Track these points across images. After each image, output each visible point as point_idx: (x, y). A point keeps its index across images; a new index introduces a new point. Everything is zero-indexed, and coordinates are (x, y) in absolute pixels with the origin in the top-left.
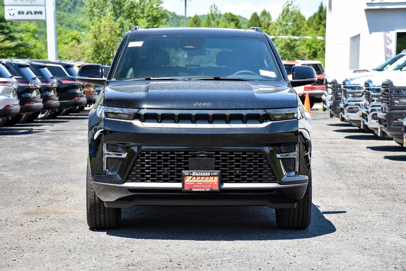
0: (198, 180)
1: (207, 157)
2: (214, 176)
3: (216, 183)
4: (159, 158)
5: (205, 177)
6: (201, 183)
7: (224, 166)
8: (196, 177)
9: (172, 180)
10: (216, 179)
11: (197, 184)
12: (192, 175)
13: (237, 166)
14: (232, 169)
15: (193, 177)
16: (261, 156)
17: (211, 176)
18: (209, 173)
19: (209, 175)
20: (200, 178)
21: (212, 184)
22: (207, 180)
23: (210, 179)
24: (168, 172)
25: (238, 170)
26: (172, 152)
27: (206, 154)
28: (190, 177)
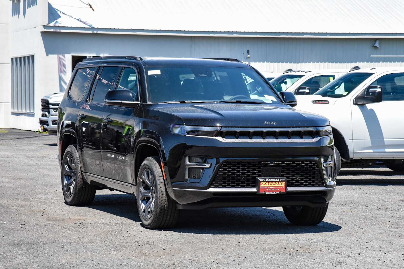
0: (270, 185)
1: (275, 166)
2: (282, 181)
3: (283, 187)
4: (239, 167)
5: (275, 183)
6: (272, 188)
7: (288, 173)
8: (269, 182)
9: (248, 186)
10: (284, 183)
11: (269, 188)
12: (266, 181)
13: (298, 173)
14: (293, 175)
15: (266, 183)
16: (314, 165)
17: (280, 181)
18: (279, 179)
19: (279, 181)
20: (271, 183)
21: (281, 188)
22: (276, 185)
23: (279, 184)
24: (245, 179)
25: (298, 176)
26: (249, 163)
27: (274, 164)
28: (264, 183)
